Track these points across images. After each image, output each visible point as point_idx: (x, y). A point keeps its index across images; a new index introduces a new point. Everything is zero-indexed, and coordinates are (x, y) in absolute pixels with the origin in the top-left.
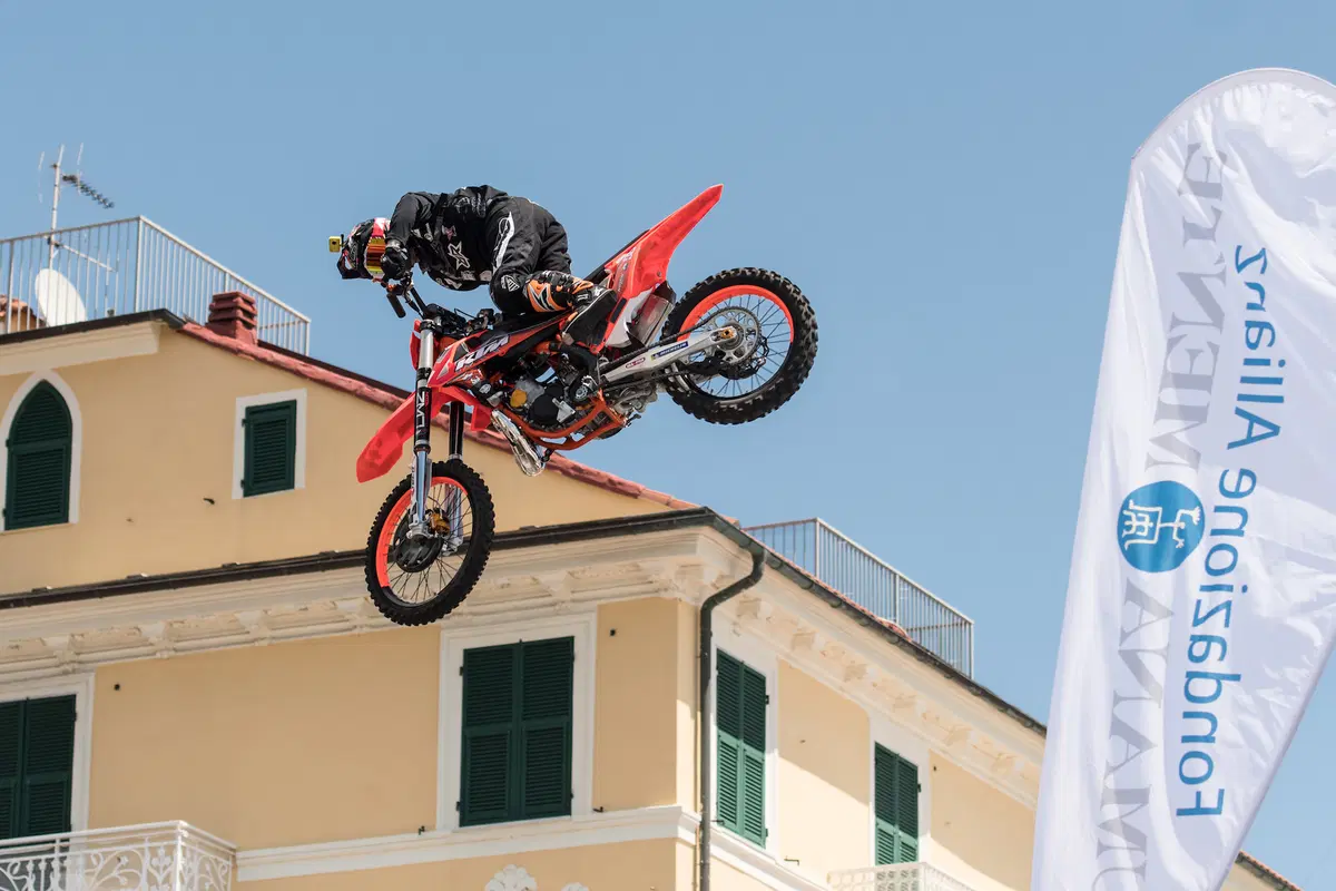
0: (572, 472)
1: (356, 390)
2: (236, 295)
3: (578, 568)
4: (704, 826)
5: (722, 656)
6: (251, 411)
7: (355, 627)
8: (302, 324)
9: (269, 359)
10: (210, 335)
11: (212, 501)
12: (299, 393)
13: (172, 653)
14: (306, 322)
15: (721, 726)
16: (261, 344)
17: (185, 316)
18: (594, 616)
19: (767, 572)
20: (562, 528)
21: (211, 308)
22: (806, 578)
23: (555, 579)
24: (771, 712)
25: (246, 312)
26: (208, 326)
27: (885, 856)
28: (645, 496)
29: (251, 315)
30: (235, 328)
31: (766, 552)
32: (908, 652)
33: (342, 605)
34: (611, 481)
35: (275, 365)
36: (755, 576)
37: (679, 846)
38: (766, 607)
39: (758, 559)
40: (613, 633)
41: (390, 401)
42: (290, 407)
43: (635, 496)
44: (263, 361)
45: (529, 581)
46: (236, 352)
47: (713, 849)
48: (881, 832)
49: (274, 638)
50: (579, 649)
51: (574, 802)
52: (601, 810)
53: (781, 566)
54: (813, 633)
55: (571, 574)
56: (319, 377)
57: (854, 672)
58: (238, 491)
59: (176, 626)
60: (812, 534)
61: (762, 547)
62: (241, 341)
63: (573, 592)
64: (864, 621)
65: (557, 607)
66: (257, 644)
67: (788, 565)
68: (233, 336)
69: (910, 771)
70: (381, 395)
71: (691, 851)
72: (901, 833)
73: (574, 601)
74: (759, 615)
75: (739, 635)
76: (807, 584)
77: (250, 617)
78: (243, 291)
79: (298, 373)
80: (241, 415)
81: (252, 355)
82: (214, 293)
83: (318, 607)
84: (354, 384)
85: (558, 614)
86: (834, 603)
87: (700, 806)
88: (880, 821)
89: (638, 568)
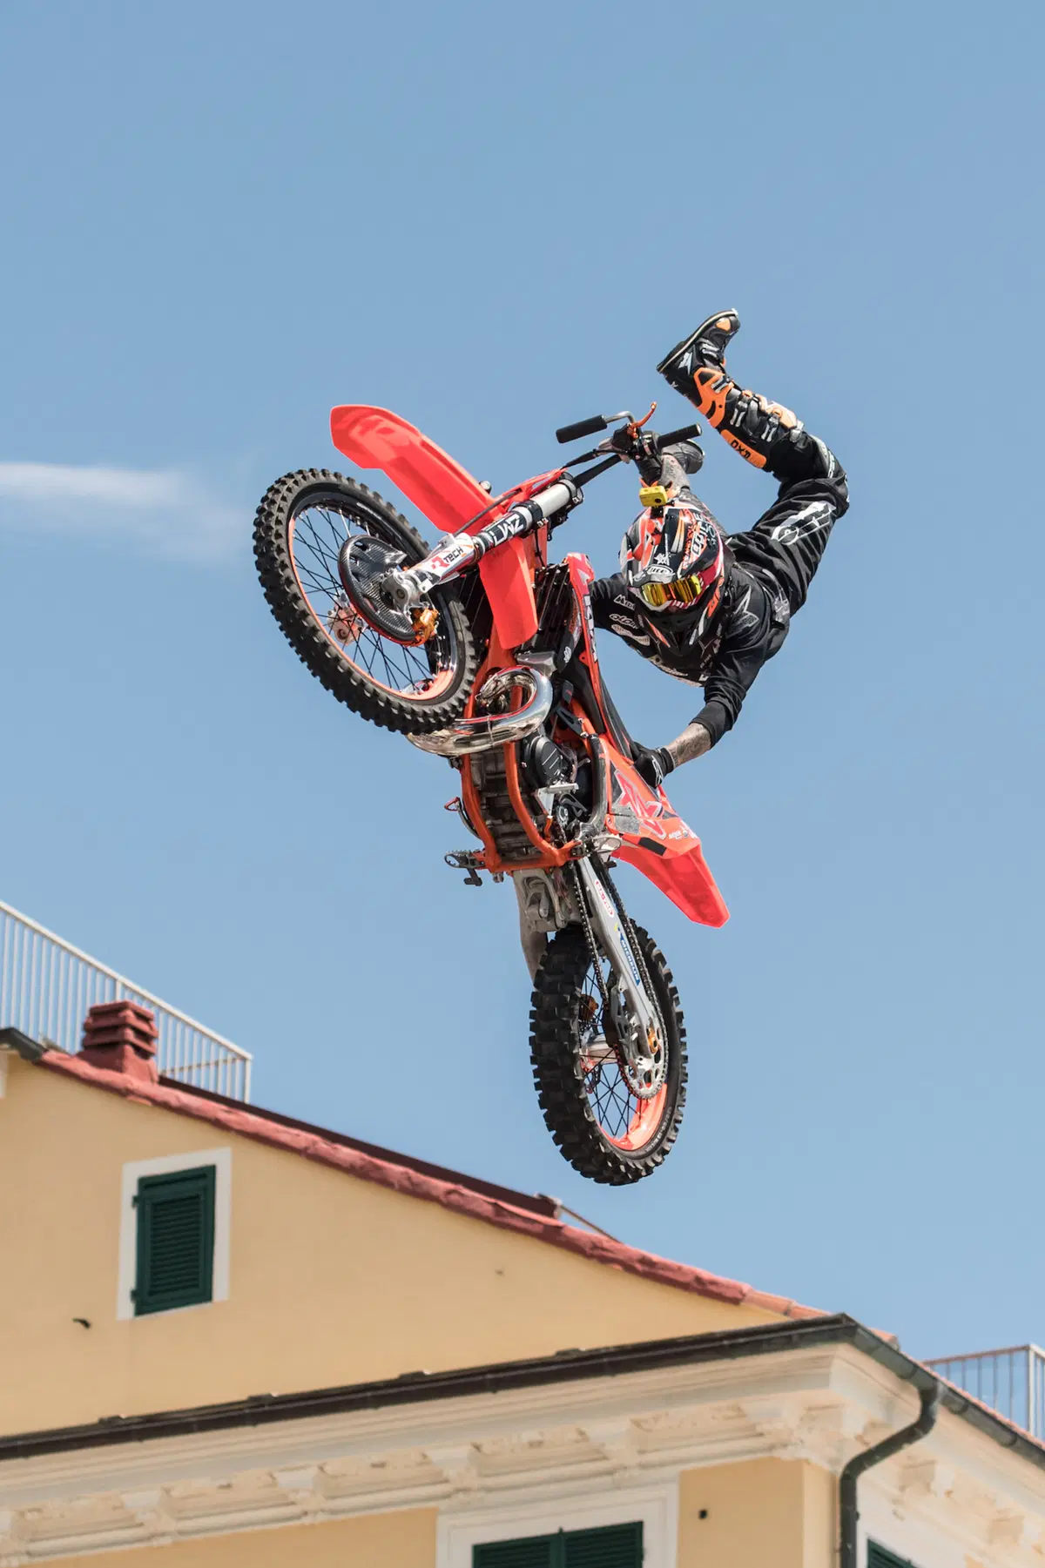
0: (639, 1267)
1: (306, 1149)
2: (123, 1006)
3: (646, 1415)
5: (876, 1551)
6: (147, 1184)
7: (306, 1513)
9: (174, 1102)
10: (85, 1068)
11: (86, 1324)
12: (219, 1154)
13: (25, 1560)
16: (164, 1081)
17: (45, 1039)
18: (673, 1488)
19: (944, 1420)
20: (622, 1350)
21: (86, 1027)
22: (1006, 1428)
23: (611, 1432)
25: (140, 1034)
26: (80, 1056)
28: (752, 1301)
29: (146, 1037)
30: (122, 1056)
31: (941, 1388)
33: (285, 1479)
34: (699, 1280)
35: (183, 1111)
36: (924, 1424)
38: (945, 1475)
39: (927, 1396)
40: (703, 1514)
41: (359, 1163)
42: (206, 1176)
43: (735, 1301)
44: (165, 1106)
45: (575, 1436)
46: (123, 1093)
49: (181, 1533)
50: (650, 1540)
53: (964, 1409)
54: (1019, 1515)
55: (637, 1424)
56: (250, 1129)
58: (127, 1307)
59: (29, 1516)
60: (1023, 1367)
61: (935, 1379)
62: (131, 1077)
63: (642, 1452)
65: (617, 1476)
66: (155, 1543)
67: (977, 1407)
68: (120, 1069)
70: (345, 1153)
73: (643, 1466)
74: (933, 1486)
75: (902, 1519)
76: (1008, 1438)
77: (142, 1500)
78: (135, 1002)
79: (218, 1124)
80: (131, 1189)
81: (148, 1098)
82: (98, 1003)
83: (249, 1481)
84: (303, 1139)
85: (619, 1488)
89: (740, 1413)
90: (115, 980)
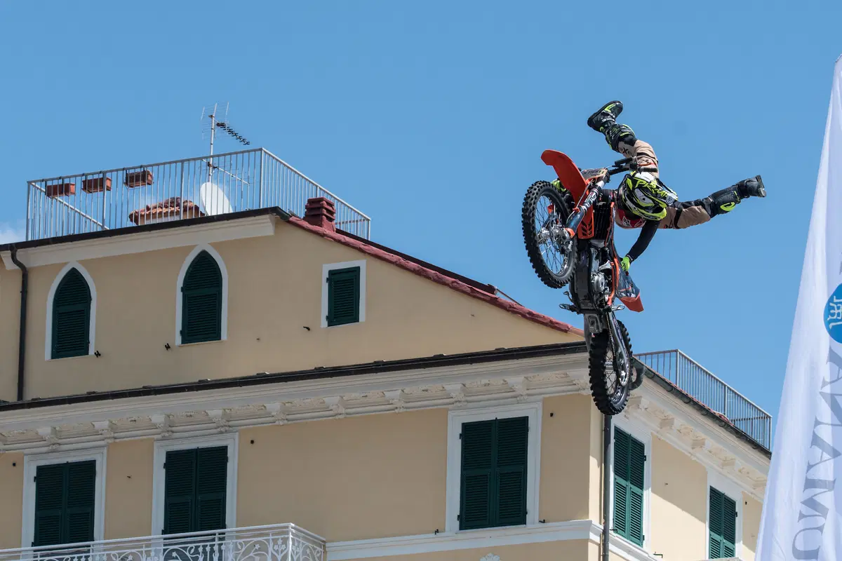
0: (528, 315)
1: (396, 262)
2: (321, 200)
3: (530, 375)
4: (605, 532)
5: (618, 431)
6: (332, 273)
7: (397, 408)
8: (366, 222)
9: (343, 240)
10: (306, 224)
11: (308, 329)
12: (361, 263)
13: (286, 422)
14: (368, 220)
15: (616, 472)
16: (339, 231)
17: (290, 211)
18: (541, 404)
19: (645, 380)
20: (522, 349)
21: (306, 207)
22: (669, 384)
23: (516, 381)
24: (648, 466)
25: (328, 211)
26: (304, 219)
27: (714, 553)
28: (571, 331)
29: (332, 213)
30: (322, 220)
31: (645, 368)
32: (730, 432)
33: (387, 394)
34: (551, 321)
35: (346, 244)
36: (638, 382)
37: (590, 544)
38: (645, 402)
39: (639, 372)
40: (552, 415)
41: (417, 269)
42: (355, 271)
43: (566, 331)
44: (339, 241)
45: (502, 382)
46: (323, 235)
47: (611, 547)
48: (712, 540)
49: (347, 414)
50: (531, 423)
51: (528, 516)
52: (544, 522)
53: (653, 377)
54: (673, 419)
55: (526, 378)
56: (372, 252)
57: (698, 444)
58: (324, 323)
59: (287, 404)
60: (675, 358)
61: (643, 365)
62: (325, 229)
63: (528, 389)
64: (704, 412)
65: (518, 399)
66: (337, 417)
67: (658, 376)
68: (321, 225)
69: (731, 504)
70: (412, 264)
71: (597, 547)
72: (725, 541)
73: (529, 395)
74: (640, 406)
75: (628, 418)
76: (669, 388)
77: (332, 400)
78: (325, 196)
79: (360, 250)
80: (326, 275)
81: (332, 238)
82: (310, 198)
83: (374, 395)
84: (395, 258)
85: (518, 403)
86: (686, 401)
87: (603, 521)
88: (712, 533)
89: (567, 376)
90: (317, 186)
